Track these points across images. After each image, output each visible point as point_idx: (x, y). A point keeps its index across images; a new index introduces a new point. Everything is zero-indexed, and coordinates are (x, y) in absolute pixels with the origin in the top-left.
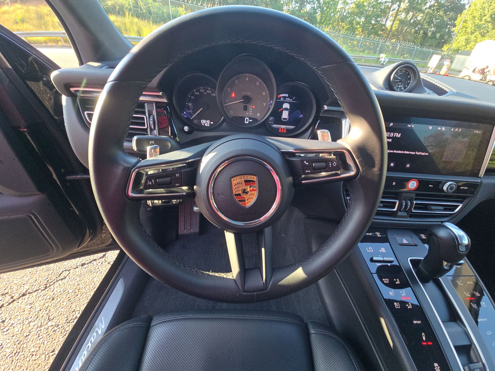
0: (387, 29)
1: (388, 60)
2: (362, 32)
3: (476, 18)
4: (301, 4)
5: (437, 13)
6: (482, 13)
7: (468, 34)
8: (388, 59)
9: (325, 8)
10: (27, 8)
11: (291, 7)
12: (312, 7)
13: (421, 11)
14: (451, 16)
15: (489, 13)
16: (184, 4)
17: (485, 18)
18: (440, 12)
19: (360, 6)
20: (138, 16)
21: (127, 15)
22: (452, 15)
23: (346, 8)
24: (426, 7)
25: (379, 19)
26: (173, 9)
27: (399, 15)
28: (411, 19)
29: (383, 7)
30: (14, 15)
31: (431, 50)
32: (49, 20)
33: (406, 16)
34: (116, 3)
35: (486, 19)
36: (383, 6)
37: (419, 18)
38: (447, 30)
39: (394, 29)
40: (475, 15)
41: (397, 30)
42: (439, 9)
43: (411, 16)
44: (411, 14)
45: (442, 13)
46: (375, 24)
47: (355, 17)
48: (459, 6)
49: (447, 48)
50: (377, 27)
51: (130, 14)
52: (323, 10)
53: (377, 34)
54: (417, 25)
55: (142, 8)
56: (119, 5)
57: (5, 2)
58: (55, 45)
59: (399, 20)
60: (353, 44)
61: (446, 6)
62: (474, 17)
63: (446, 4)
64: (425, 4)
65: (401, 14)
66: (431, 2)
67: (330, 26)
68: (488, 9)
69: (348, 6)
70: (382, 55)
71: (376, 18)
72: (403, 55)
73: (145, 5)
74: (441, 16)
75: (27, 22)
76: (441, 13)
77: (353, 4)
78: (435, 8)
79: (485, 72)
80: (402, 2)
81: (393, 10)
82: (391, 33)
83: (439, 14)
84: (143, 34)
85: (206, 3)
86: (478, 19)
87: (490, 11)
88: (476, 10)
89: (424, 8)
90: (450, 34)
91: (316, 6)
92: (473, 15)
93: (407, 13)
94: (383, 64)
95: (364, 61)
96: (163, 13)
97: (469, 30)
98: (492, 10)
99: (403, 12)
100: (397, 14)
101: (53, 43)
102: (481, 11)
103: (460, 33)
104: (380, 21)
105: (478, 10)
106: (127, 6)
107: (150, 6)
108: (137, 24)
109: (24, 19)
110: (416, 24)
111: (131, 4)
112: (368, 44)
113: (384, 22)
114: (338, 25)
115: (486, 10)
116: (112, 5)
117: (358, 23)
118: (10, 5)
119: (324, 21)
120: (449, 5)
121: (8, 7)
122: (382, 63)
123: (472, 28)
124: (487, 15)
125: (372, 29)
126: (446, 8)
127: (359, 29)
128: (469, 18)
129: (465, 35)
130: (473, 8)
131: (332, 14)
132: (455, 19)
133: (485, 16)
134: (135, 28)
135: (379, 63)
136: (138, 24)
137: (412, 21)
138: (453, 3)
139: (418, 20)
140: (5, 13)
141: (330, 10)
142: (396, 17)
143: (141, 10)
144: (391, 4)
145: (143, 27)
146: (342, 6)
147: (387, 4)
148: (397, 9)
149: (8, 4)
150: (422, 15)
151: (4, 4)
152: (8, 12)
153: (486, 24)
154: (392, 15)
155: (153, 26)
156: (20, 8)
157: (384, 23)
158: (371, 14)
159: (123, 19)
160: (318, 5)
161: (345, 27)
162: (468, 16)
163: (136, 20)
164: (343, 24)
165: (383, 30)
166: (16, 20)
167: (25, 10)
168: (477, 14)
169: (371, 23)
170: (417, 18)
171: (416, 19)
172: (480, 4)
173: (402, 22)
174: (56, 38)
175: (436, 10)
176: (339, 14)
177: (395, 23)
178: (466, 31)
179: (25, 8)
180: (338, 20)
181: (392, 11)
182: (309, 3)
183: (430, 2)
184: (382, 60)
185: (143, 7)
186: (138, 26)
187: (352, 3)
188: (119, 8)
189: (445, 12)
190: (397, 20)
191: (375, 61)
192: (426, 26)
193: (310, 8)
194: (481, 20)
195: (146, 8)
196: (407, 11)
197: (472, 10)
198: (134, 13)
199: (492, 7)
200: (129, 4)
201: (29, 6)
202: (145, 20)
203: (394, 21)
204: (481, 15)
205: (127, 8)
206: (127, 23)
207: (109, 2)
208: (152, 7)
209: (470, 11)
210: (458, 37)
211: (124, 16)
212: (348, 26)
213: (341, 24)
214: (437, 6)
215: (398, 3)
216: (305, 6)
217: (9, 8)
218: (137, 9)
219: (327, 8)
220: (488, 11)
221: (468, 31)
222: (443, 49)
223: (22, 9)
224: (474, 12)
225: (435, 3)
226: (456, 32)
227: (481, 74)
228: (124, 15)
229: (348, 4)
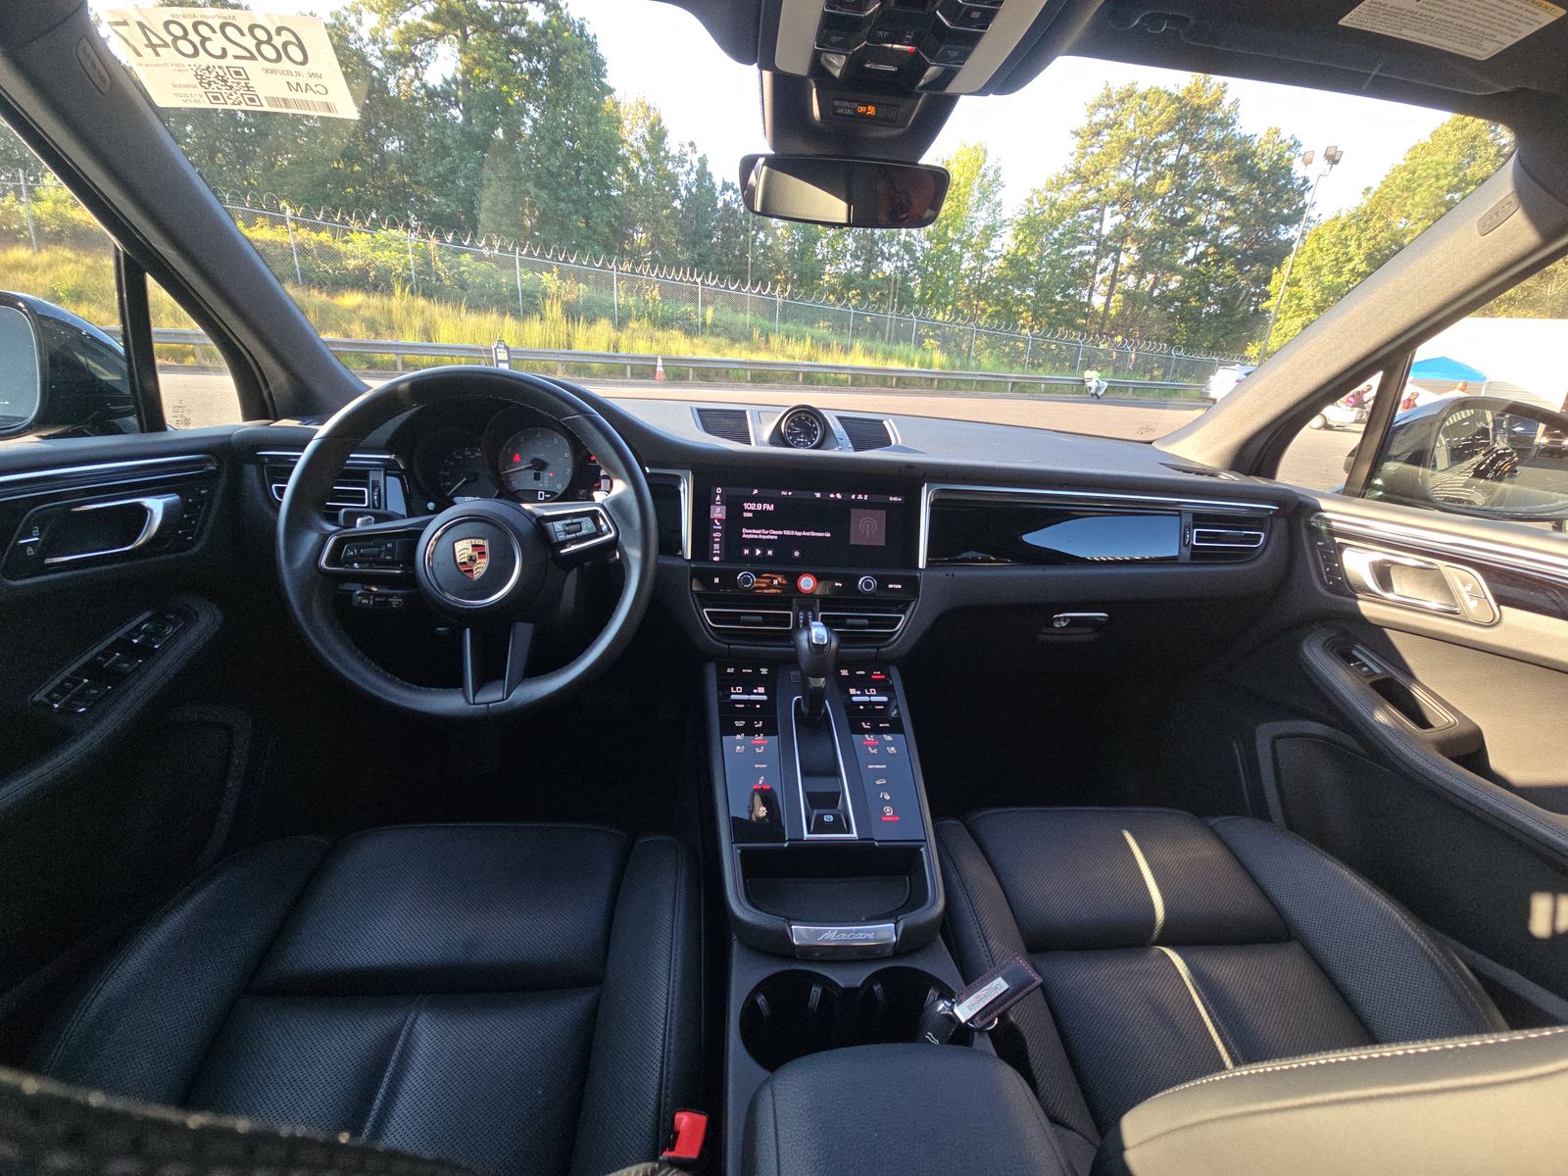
0: (1096, 312)
1: (1106, 384)
2: (1032, 320)
3: (1325, 271)
4: (867, 261)
5: (1218, 269)
6: (1340, 255)
7: (1308, 313)
8: (1109, 382)
9: (930, 269)
10: (95, 262)
11: (842, 267)
12: (897, 267)
13: (1173, 269)
14: (1255, 273)
15: (1362, 252)
16: (558, 266)
17: (1350, 266)
18: (1225, 268)
19: (1017, 264)
20: (428, 294)
21: (398, 291)
22: (1258, 271)
23: (985, 269)
24: (1185, 259)
25: (1071, 291)
26: (525, 277)
27: (1121, 281)
28: (1152, 289)
29: (1077, 265)
30: (52, 276)
31: (1214, 358)
32: (162, 299)
33: (1138, 283)
34: (369, 265)
35: (1354, 269)
36: (1077, 263)
37: (1173, 285)
38: (1252, 308)
39: (1113, 312)
40: (1320, 263)
41: (1121, 314)
42: (1222, 260)
43: (1151, 282)
44: (1150, 277)
45: (1232, 269)
46: (1062, 303)
47: (1010, 287)
48: (1274, 248)
49: (1256, 351)
50: (1070, 310)
51: (407, 289)
52: (925, 273)
53: (1071, 324)
54: (1171, 302)
55: (442, 274)
56: (377, 269)
57: (18, 236)
58: (175, 364)
59: (1122, 293)
60: (1014, 348)
61: (1238, 252)
62: (1319, 268)
63: (1238, 247)
64: (1184, 252)
65: (1125, 279)
66: (1198, 246)
67: (950, 307)
68: (1359, 239)
69: (988, 265)
70: (1088, 374)
71: (1063, 290)
72: (1151, 371)
73: (450, 269)
74: (1229, 277)
75: (91, 301)
76: (1228, 269)
77: (1001, 260)
78: (1209, 259)
79: (1366, 400)
80: (1122, 253)
81: (1103, 270)
82: (1107, 322)
83: (1223, 273)
84: (437, 336)
85: (616, 262)
86: (1331, 273)
87: (1364, 244)
88: (1321, 250)
89: (1181, 262)
90: (1260, 316)
91: (906, 265)
92: (1313, 265)
93: (1141, 275)
94: (1096, 394)
95: (1046, 388)
96: (498, 285)
97: (1307, 302)
98: (1370, 240)
99: (1129, 273)
100: (1114, 279)
101: (167, 360)
102: (1335, 249)
103: (1286, 312)
104: (1074, 296)
105: (1327, 250)
106: (400, 270)
107: (464, 272)
108: (423, 312)
109: (81, 292)
110: (1166, 300)
111: (412, 267)
112: (1053, 347)
113: (1086, 297)
114: (969, 305)
115: (1353, 244)
116: (356, 268)
117: (1020, 301)
118: (35, 247)
119: (932, 297)
120: (1246, 250)
121: (30, 252)
122: (1093, 391)
123: (1315, 296)
124: (1356, 259)
125: (1057, 313)
126: (1239, 256)
127: (1024, 315)
128: (1301, 272)
129: (1300, 316)
130: (1311, 247)
131: (951, 282)
132: (1267, 281)
133: (1350, 260)
134: (418, 323)
135: (1087, 392)
136: (427, 314)
137: (1156, 293)
138: (1257, 242)
139: (1170, 291)
140: (17, 266)
141: (942, 273)
142: (1112, 287)
143: (437, 280)
144: (1094, 257)
145: (439, 320)
146: (973, 264)
147: (1087, 258)
148: (1111, 267)
149: (28, 243)
150: (1179, 278)
151: (17, 241)
152: (30, 267)
153: (1354, 280)
154: (1103, 281)
155: (468, 316)
156: (70, 261)
157: (1086, 300)
158: (1048, 282)
159: (386, 301)
160: (911, 263)
161: (989, 310)
162: (1301, 268)
163: (421, 302)
164: (982, 303)
165: (1086, 316)
166: (56, 292)
167: (90, 268)
168: (1325, 260)
169: (1053, 301)
170: (1167, 286)
171: (1164, 288)
172: (1334, 233)
173: (1130, 297)
174: (179, 346)
175: (1212, 263)
176: (967, 281)
177: (1113, 298)
178: (1298, 305)
179: (88, 261)
180: (968, 296)
181: (1101, 273)
182: (888, 260)
183: (1194, 246)
184: (1093, 385)
185: (445, 273)
186: (427, 319)
187: (996, 258)
188: (375, 277)
189: (1239, 265)
190: (1118, 293)
191: (1075, 387)
192: (1193, 303)
193: (893, 269)
194: (1339, 274)
195: (453, 275)
196: (1139, 270)
197: (1309, 253)
198: (417, 285)
199: (1370, 233)
200: (406, 267)
201: (101, 258)
202: (447, 302)
203: (1110, 295)
204: (1337, 259)
205: (398, 276)
206: (394, 310)
207: (349, 262)
208: (470, 274)
209: (1305, 256)
210: (1282, 321)
211: (387, 295)
212: (994, 308)
213: (975, 302)
214: (1214, 253)
215: (1113, 254)
216: (877, 265)
217: (34, 254)
218: (427, 278)
219: (935, 269)
220: (1359, 246)
221: (1306, 305)
222: (1246, 353)
223: (76, 262)
224: (1318, 255)
225: (1208, 247)
226: (1273, 310)
227: (1354, 406)
228: (388, 291)
229: (986, 259)
